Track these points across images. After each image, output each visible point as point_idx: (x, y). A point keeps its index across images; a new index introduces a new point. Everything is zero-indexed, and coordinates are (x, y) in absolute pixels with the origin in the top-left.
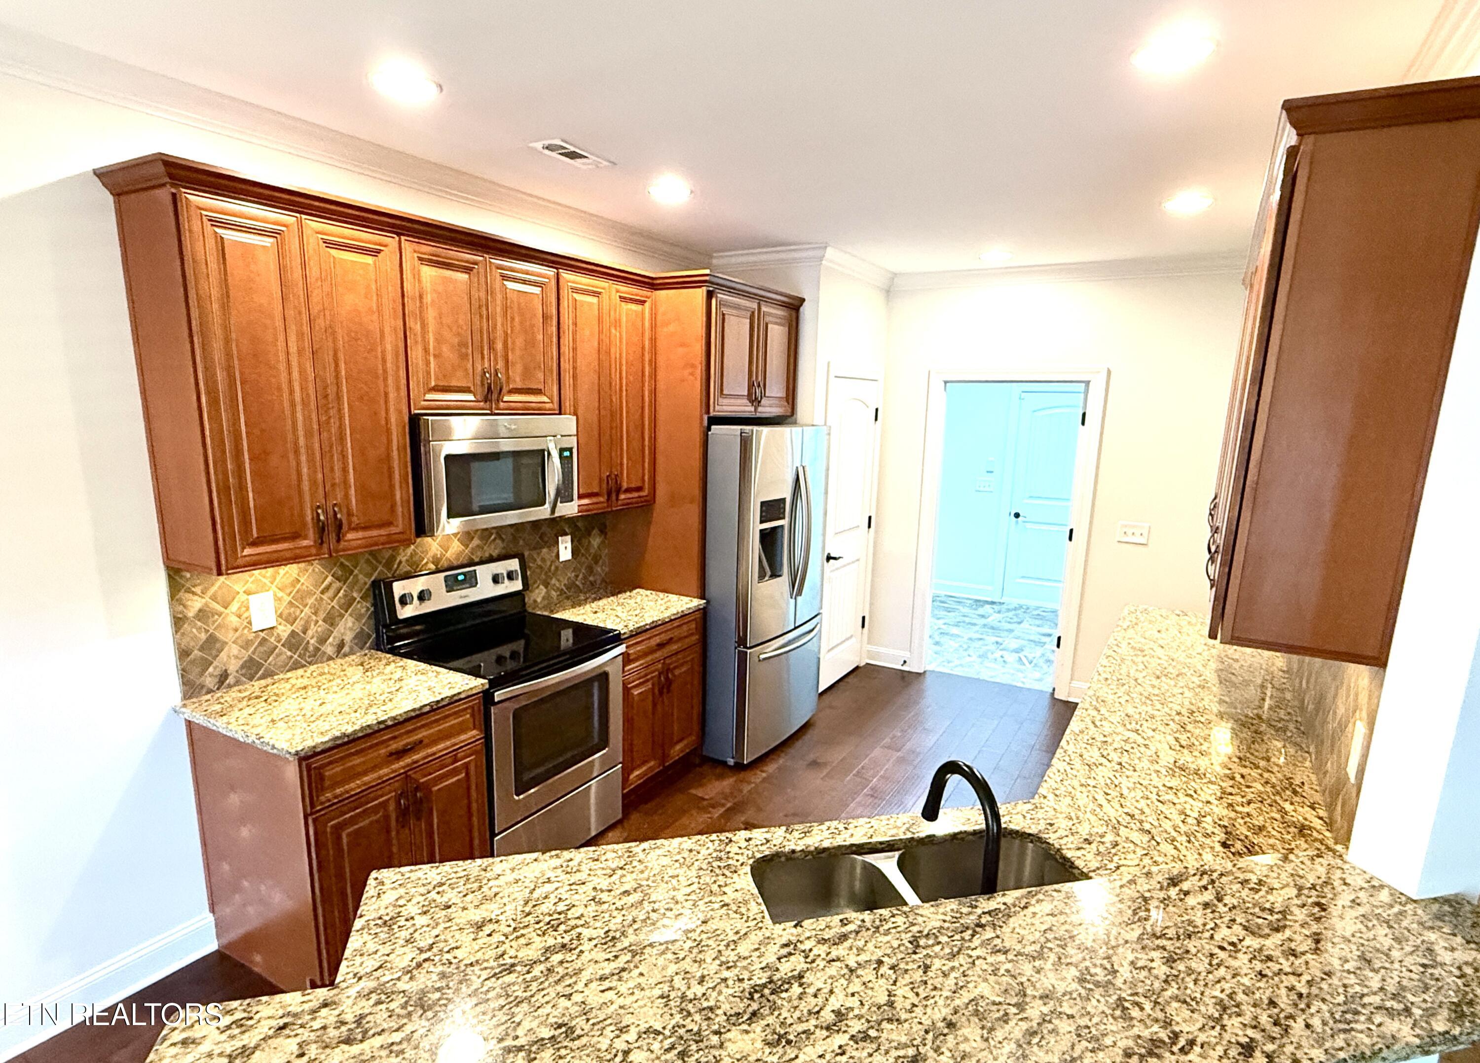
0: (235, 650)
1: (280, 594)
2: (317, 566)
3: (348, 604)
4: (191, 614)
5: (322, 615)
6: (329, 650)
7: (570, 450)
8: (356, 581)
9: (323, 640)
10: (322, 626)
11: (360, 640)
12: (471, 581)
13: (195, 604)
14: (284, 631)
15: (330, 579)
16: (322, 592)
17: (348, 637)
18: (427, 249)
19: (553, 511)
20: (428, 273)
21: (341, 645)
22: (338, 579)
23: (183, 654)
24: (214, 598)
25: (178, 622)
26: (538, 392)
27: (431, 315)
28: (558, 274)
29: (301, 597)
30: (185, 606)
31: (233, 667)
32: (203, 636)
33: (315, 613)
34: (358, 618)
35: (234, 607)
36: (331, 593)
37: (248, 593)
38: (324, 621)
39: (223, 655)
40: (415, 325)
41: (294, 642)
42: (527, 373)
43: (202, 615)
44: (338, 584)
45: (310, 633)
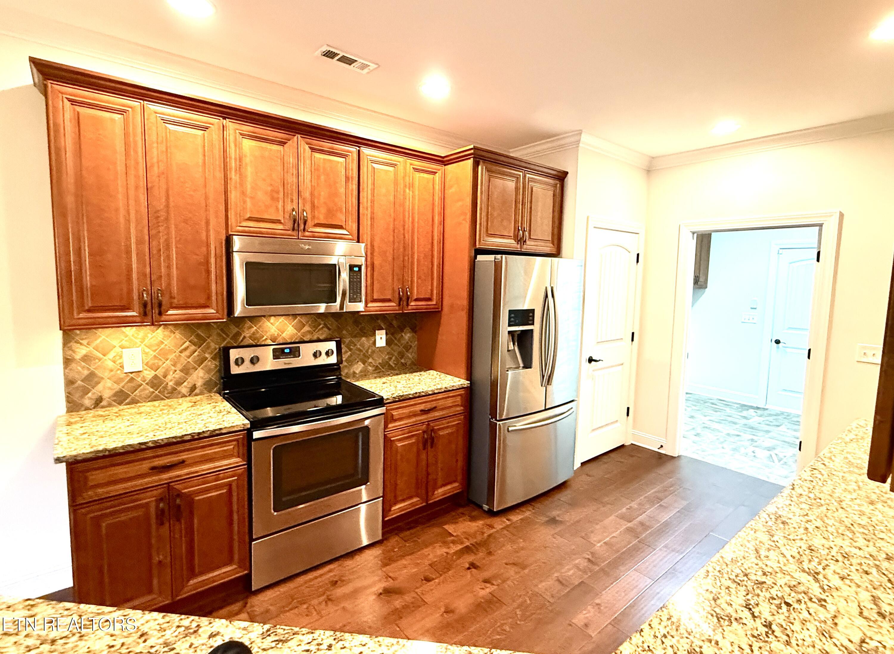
0: (109, 383)
1: (147, 350)
2: (178, 335)
3: (201, 361)
4: (78, 357)
5: (179, 367)
6: (184, 389)
7: (360, 267)
8: (208, 347)
9: (179, 383)
10: (178, 375)
11: (209, 386)
12: (295, 353)
13: (81, 351)
14: (149, 374)
15: (188, 343)
16: (181, 352)
17: (199, 383)
18: (247, 128)
19: (342, 307)
20: (248, 144)
21: (193, 388)
22: (194, 344)
23: (69, 382)
24: (96, 349)
25: (67, 361)
26: (340, 227)
27: (249, 171)
28: (359, 151)
29: (163, 354)
30: (74, 352)
31: (107, 394)
32: (86, 372)
33: (174, 365)
34: (209, 371)
35: (111, 355)
36: (187, 353)
37: (122, 347)
38: (181, 371)
39: (100, 387)
40: (233, 176)
41: (156, 382)
42: (330, 212)
43: (86, 358)
44: (193, 348)
45: (169, 377)
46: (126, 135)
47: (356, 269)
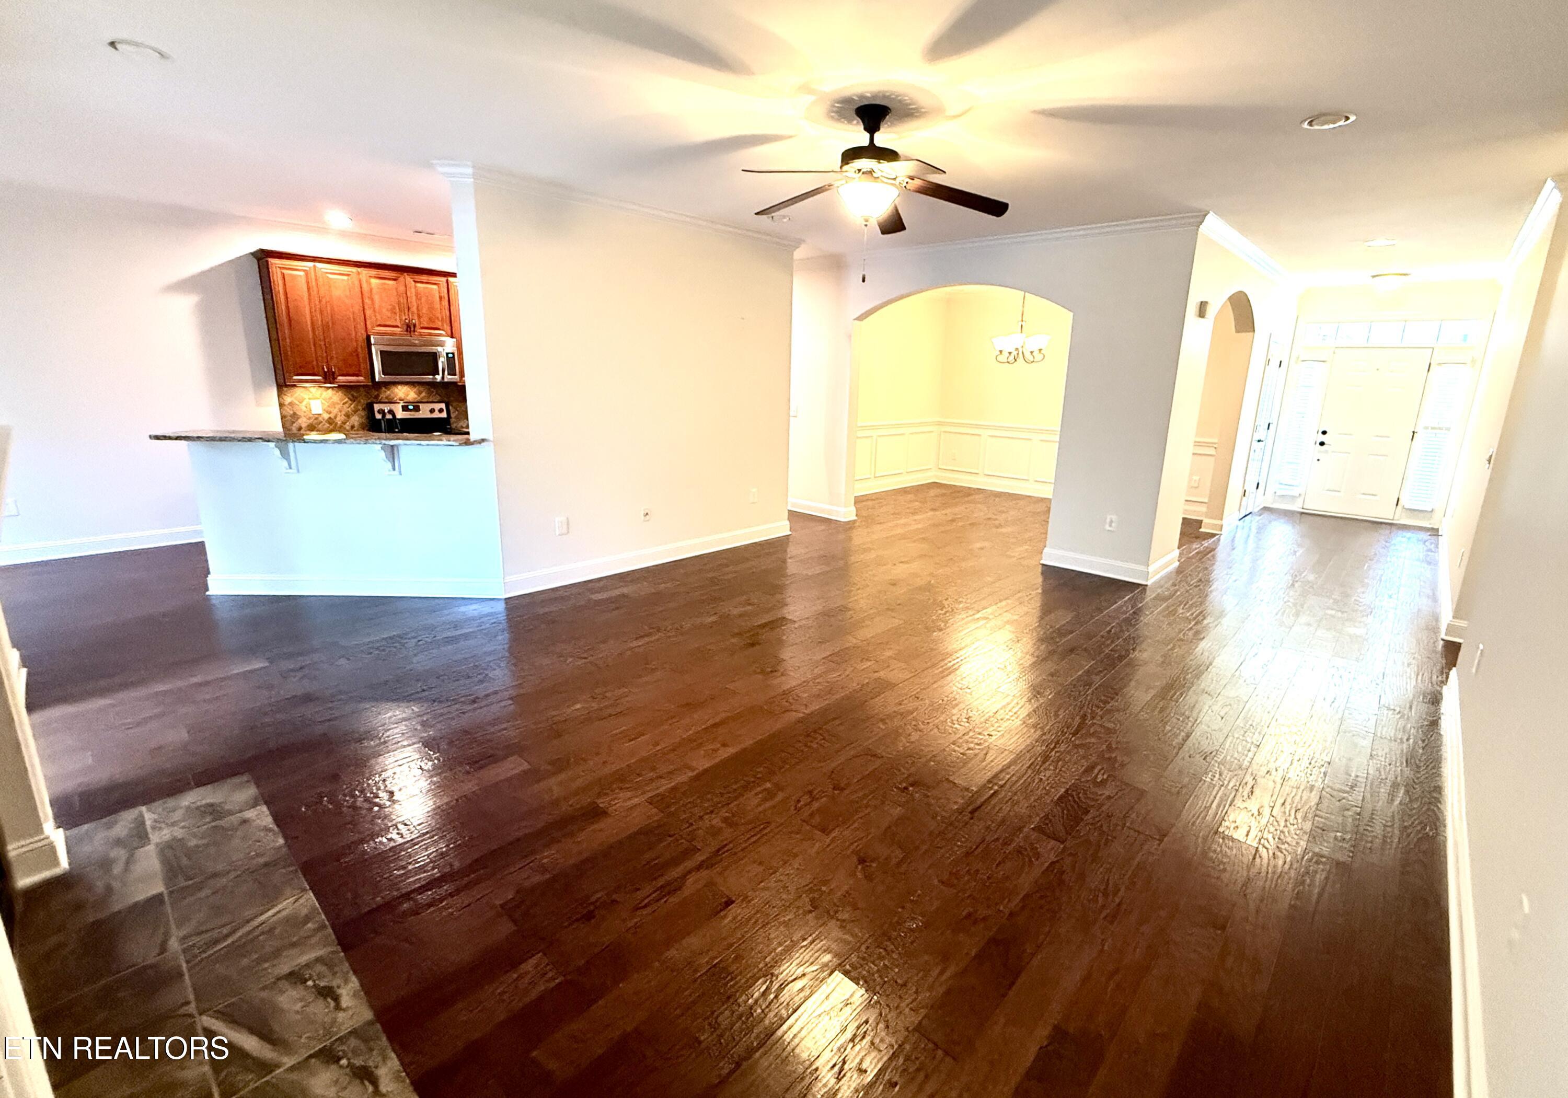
0: (304, 419)
1: (323, 401)
3: (355, 411)
4: (286, 403)
5: (343, 413)
6: (348, 426)
7: (453, 354)
8: (359, 402)
9: (344, 423)
10: (343, 418)
11: (363, 427)
12: (417, 409)
13: (288, 399)
14: (326, 416)
15: (347, 399)
16: (344, 404)
17: (356, 424)
19: (443, 378)
20: (374, 281)
21: (353, 427)
22: (351, 400)
23: (283, 417)
24: (296, 398)
25: (281, 405)
26: (440, 328)
27: (376, 298)
28: (447, 280)
29: (334, 405)
30: (284, 399)
31: (304, 425)
32: (291, 412)
33: (340, 411)
34: (361, 417)
35: (304, 403)
36: (347, 405)
37: (309, 399)
38: (345, 415)
39: (300, 421)
40: (367, 301)
41: (330, 421)
42: (431, 320)
43: (291, 404)
44: (350, 402)
45: (338, 419)
46: (308, 283)
47: (450, 355)
